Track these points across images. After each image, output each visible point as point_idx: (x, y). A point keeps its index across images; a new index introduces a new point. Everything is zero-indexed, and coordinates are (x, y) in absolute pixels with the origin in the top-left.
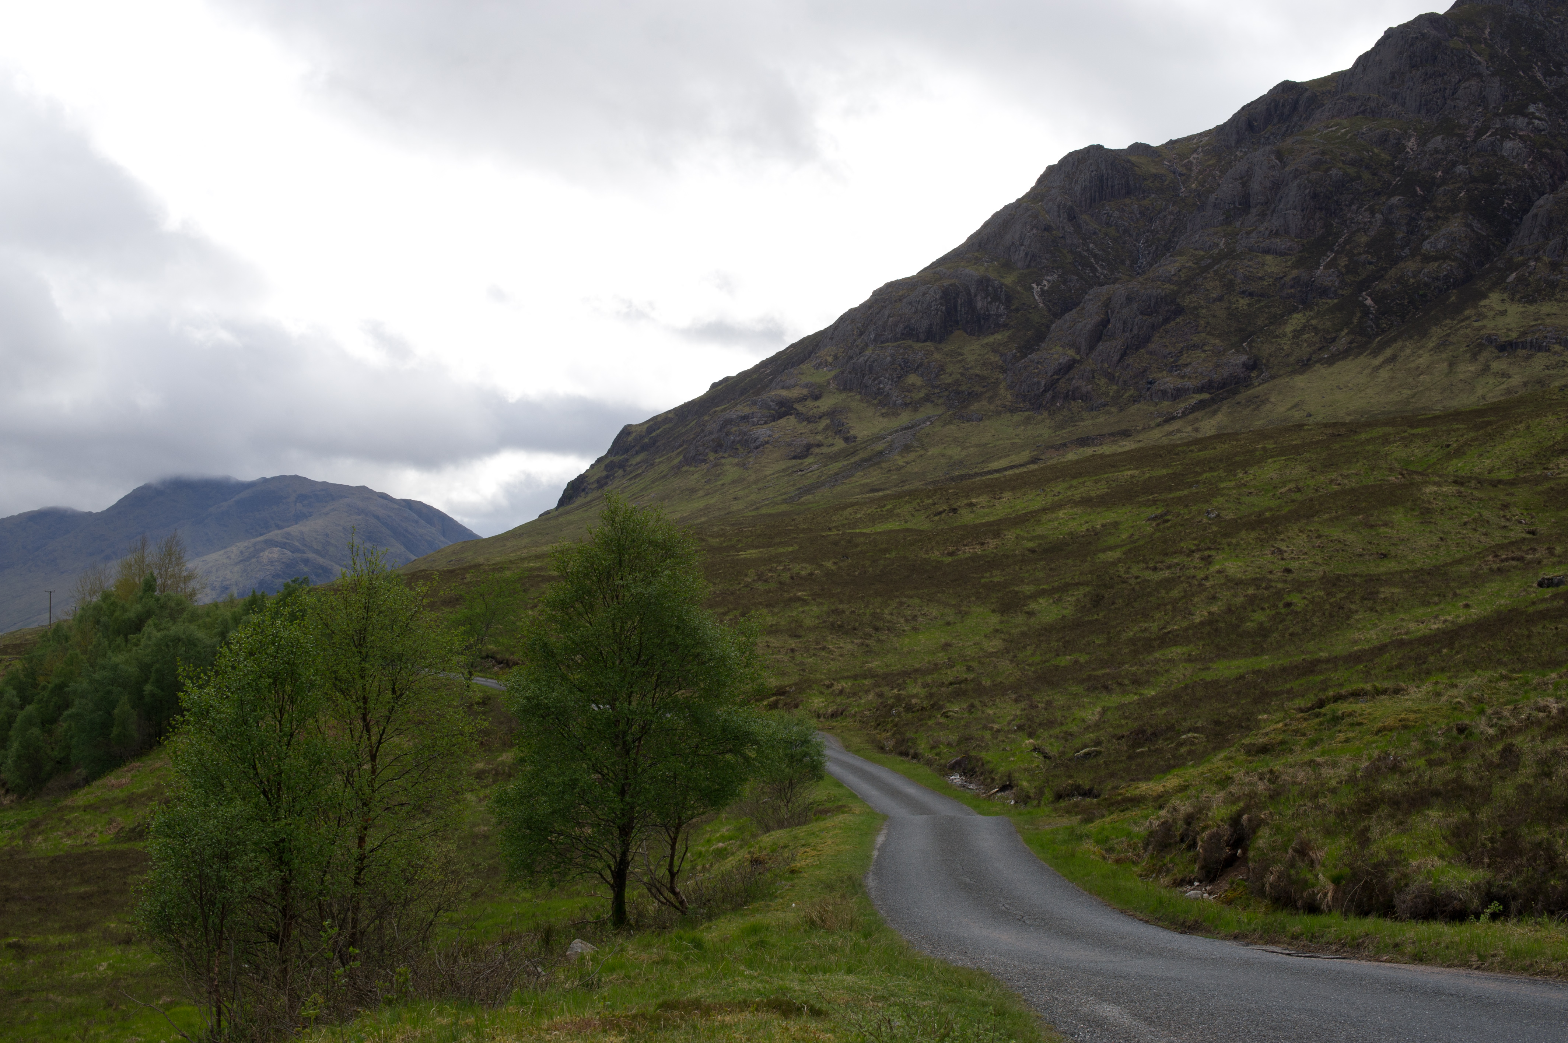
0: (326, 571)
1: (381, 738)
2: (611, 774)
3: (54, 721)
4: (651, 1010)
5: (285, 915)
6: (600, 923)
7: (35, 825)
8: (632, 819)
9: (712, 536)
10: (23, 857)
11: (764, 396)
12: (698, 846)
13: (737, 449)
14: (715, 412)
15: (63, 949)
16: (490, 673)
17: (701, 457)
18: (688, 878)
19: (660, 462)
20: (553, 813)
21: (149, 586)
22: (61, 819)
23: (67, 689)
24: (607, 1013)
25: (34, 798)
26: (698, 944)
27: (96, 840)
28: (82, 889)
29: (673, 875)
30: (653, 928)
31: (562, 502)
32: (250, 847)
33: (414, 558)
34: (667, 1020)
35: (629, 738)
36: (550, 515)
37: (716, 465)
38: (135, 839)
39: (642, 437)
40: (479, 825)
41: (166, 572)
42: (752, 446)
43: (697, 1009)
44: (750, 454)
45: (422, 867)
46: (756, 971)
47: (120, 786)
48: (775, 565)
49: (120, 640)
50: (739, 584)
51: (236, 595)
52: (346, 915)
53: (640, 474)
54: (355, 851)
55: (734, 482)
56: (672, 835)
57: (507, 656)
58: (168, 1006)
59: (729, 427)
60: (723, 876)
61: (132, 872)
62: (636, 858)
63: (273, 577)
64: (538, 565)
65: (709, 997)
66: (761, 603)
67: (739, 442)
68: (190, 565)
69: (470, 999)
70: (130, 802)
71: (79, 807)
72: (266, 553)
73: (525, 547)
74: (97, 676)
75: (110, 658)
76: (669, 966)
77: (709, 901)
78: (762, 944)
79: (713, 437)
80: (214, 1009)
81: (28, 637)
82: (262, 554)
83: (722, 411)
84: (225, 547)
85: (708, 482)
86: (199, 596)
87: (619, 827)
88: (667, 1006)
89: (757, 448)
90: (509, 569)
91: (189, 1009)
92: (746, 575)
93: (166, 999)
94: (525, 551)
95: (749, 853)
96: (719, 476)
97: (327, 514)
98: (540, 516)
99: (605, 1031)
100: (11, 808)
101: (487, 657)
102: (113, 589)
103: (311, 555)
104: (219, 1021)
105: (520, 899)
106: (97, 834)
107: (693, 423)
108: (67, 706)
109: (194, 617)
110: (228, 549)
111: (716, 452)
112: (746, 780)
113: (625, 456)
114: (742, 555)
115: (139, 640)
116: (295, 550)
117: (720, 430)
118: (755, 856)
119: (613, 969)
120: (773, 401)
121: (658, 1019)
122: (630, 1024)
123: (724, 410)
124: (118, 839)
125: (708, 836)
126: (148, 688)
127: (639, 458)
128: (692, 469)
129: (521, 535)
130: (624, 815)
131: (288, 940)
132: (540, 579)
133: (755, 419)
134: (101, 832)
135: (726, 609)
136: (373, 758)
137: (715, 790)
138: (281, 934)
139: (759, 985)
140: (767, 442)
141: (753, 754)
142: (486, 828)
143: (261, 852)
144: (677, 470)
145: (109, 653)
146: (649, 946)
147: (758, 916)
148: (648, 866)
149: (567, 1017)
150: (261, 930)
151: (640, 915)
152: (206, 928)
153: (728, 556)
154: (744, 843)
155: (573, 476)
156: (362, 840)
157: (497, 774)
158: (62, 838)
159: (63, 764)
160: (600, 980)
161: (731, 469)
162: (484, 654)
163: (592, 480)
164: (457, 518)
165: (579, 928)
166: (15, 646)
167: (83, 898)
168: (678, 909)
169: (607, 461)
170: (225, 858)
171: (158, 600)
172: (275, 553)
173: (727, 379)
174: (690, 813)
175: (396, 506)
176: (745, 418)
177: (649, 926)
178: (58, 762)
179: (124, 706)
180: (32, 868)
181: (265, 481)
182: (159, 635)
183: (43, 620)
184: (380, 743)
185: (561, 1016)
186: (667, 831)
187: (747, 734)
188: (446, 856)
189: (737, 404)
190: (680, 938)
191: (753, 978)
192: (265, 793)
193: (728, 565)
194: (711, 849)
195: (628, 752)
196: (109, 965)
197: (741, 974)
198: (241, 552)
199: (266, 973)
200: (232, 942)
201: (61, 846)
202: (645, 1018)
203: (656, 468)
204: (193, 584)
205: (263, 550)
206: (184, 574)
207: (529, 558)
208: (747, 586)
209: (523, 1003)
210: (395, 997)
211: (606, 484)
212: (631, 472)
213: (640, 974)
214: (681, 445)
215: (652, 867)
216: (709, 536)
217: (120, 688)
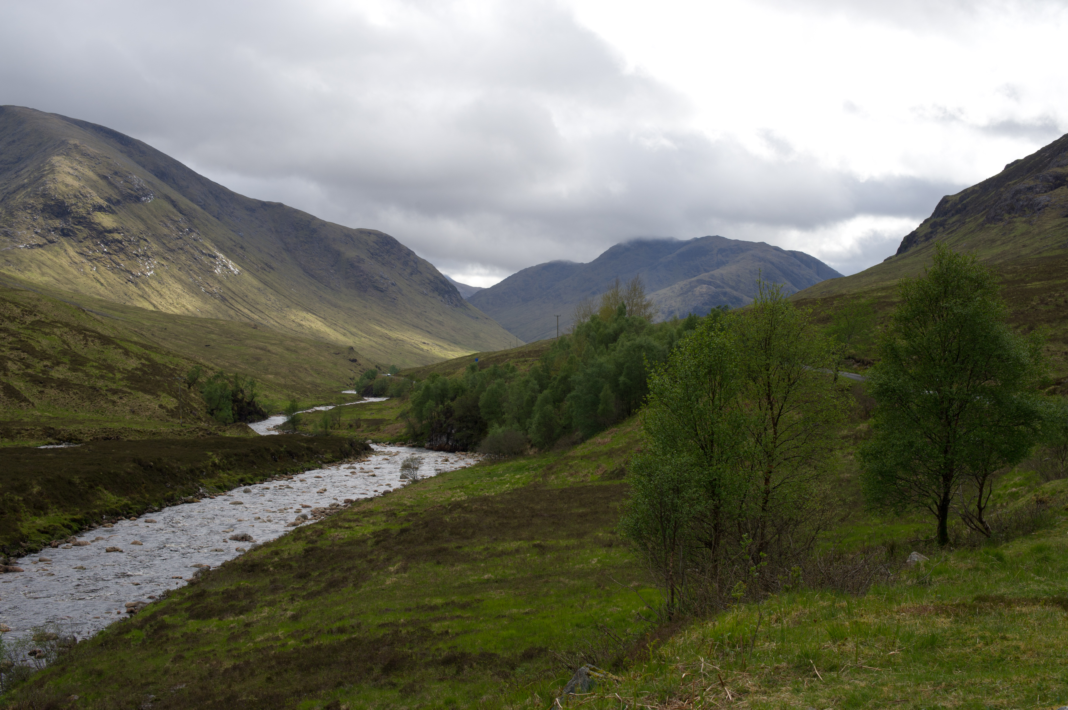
0: (738, 300)
1: (780, 412)
2: (937, 438)
3: (561, 400)
4: (969, 601)
5: (716, 530)
6: (928, 542)
7: (550, 468)
8: (952, 470)
9: (1007, 273)
10: (543, 488)
11: (1045, 173)
12: (998, 491)
13: (1025, 211)
14: (1009, 185)
15: (569, 549)
16: (851, 369)
17: (999, 217)
18: (991, 513)
19: (970, 222)
20: (898, 464)
21: (621, 312)
22: (566, 464)
23: (569, 379)
24: (938, 602)
25: (549, 451)
26: (1000, 558)
27: (589, 479)
28: (581, 511)
29: (981, 509)
30: (966, 546)
31: (900, 251)
32: (693, 484)
33: (798, 290)
34: (981, 608)
35: (951, 413)
36: (892, 260)
37: (1009, 223)
38: (614, 478)
39: (956, 204)
40: (844, 473)
41: (633, 302)
42: (1036, 208)
43: (1002, 602)
44: (1035, 214)
45: (808, 500)
46: (1043, 577)
47: (604, 443)
48: (1053, 293)
49: (602, 347)
50: (1027, 306)
51: (678, 317)
52: (756, 531)
53: (955, 230)
54: (763, 487)
55: (1022, 234)
56: (980, 482)
57: (863, 357)
58: (636, 589)
59: (1019, 195)
60: (1016, 511)
61: (613, 500)
62: (954, 497)
63: (703, 304)
64: (884, 294)
65: (1010, 594)
66: (1043, 320)
67: (1026, 206)
68: (648, 297)
69: (841, 590)
70: (610, 454)
71: (578, 457)
72: (698, 288)
73: (874, 282)
74: (588, 371)
75: (596, 359)
76: (979, 573)
77: (1006, 528)
78: (1046, 559)
79: (1007, 202)
80: (669, 591)
81: (544, 346)
82: (695, 289)
83: (1013, 184)
84: (671, 285)
85: (1004, 234)
86: (654, 318)
87: (943, 476)
88: (981, 599)
89: (1039, 210)
90: (863, 297)
91: (650, 590)
92: (1032, 300)
93: (635, 583)
94: (875, 285)
95: (1035, 495)
96: (1012, 230)
97: (739, 261)
98: (885, 260)
99: (937, 614)
100: (535, 457)
101: (849, 358)
102: (598, 314)
103: (728, 290)
104: (673, 599)
105: (872, 524)
106: (589, 475)
107: (993, 193)
108: (570, 391)
109: (651, 332)
110: (673, 286)
111: (1010, 213)
112: (1034, 445)
113: (944, 218)
114: (1029, 286)
115: (615, 347)
116: (717, 286)
117: (1012, 198)
118: (1039, 498)
119: (940, 573)
120: (1051, 176)
121: (975, 608)
122: (955, 610)
123: (1015, 183)
124: (603, 478)
125: (1005, 483)
126: (622, 379)
127: (954, 219)
128: (993, 225)
129: (871, 274)
130: (946, 467)
131: (718, 546)
132: (885, 304)
133: (1037, 189)
134: (592, 474)
135: (1018, 324)
136: (775, 425)
137: (1011, 451)
138: (713, 543)
139: (1046, 587)
140: (1047, 206)
141: (1039, 427)
142: (849, 475)
143: (701, 487)
144: (981, 227)
145: (596, 356)
146: (965, 558)
147: (1043, 540)
148: (963, 503)
149: (909, 604)
150: (700, 539)
151: (957, 537)
152: (664, 538)
153: (1018, 287)
154: (1031, 489)
155: (908, 233)
156: (767, 481)
157: (856, 438)
158: (567, 477)
159: (567, 429)
160: (931, 580)
161: (1020, 225)
162: (847, 356)
163: (921, 235)
164: (826, 263)
165: (915, 545)
166: (536, 351)
167: (581, 516)
168: (984, 533)
169: (932, 221)
170: (677, 491)
171: (627, 321)
172: (704, 289)
173: (1017, 162)
174: (993, 466)
175: (785, 256)
176: (1030, 189)
177: (964, 545)
178: (564, 427)
179: (607, 391)
180: (548, 496)
181: (696, 240)
182: (628, 344)
183: (553, 335)
184: (779, 415)
185: (906, 603)
186: (977, 479)
187: (1033, 412)
188: (824, 493)
189: (1024, 179)
190: (987, 553)
191: (1041, 582)
192: (702, 448)
193: (1019, 293)
194: (1007, 492)
195: (949, 424)
196: (598, 560)
197: (1032, 579)
198: (682, 288)
199: (703, 568)
200: (681, 547)
201: (567, 482)
202: (965, 607)
203: (967, 225)
204: (650, 310)
205: (696, 287)
206: (644, 303)
207: (877, 290)
208: (1033, 308)
209: (879, 594)
210: (791, 586)
211: (931, 237)
212: (949, 229)
213: (958, 577)
214: (984, 209)
215: (965, 504)
216: (1005, 273)
217: (603, 379)
